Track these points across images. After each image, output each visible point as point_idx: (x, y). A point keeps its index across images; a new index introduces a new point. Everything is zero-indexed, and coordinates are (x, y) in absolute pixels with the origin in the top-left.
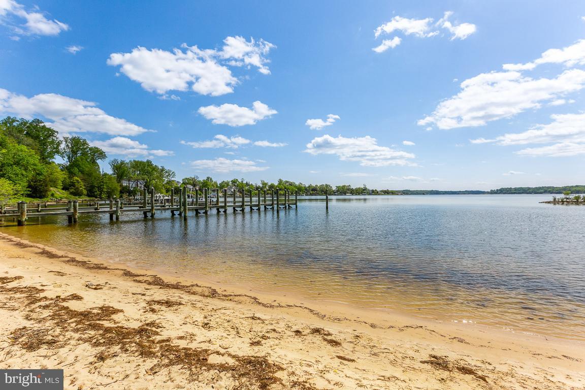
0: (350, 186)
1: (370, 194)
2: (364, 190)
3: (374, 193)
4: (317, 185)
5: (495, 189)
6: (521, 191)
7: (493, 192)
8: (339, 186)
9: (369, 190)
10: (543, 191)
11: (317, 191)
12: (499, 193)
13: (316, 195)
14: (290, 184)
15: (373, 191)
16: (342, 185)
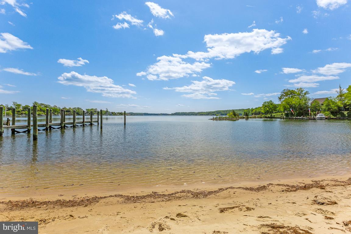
0: (96, 109)
1: (110, 115)
2: (107, 112)
3: (113, 114)
4: (70, 108)
5: (173, 113)
6: (183, 114)
7: (173, 115)
8: (89, 109)
9: (110, 112)
10: (191, 114)
11: (70, 112)
12: (175, 115)
13: (69, 115)
14: (45, 107)
15: (112, 113)
16: (90, 108)
